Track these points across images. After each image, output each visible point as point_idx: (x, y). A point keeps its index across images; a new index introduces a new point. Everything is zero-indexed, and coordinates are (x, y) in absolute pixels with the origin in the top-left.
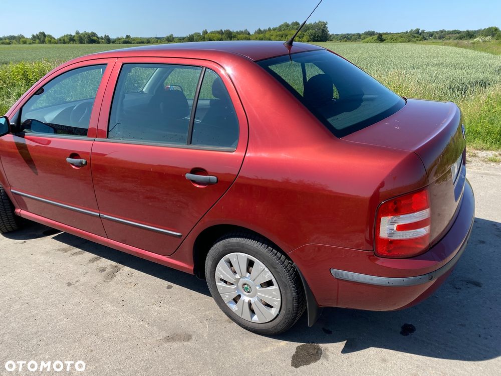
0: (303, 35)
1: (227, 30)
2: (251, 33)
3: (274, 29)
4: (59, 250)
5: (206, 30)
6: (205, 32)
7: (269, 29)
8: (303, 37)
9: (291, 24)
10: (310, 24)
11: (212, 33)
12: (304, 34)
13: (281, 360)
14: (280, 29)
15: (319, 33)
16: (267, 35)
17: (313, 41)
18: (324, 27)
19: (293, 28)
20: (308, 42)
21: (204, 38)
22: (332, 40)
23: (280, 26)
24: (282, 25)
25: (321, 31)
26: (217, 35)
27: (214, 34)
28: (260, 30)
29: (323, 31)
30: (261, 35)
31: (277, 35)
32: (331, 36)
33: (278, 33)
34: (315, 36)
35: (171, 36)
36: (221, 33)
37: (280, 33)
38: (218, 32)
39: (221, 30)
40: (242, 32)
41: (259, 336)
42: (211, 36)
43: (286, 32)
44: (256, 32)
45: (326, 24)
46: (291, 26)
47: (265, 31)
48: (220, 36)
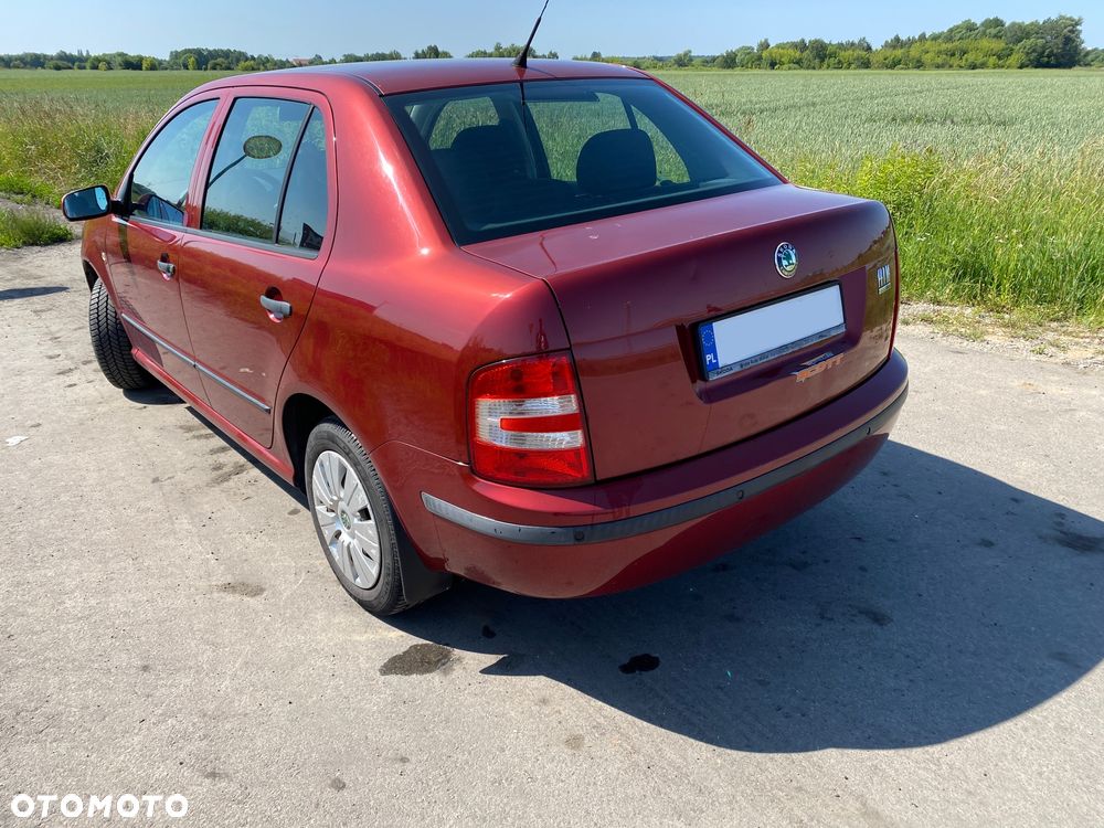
0: (1008, 52)
1: (816, 41)
2: (874, 49)
3: (935, 38)
4: (181, 427)
5: (766, 40)
6: (765, 46)
7: (922, 38)
8: (1009, 55)
9: (982, 25)
10: (1032, 24)
11: (778, 46)
12: (1012, 50)
13: (369, 658)
14: (950, 36)
15: (1056, 46)
16: (914, 52)
17: (1036, 67)
18: (1072, 31)
19: (984, 32)
20: (1021, 68)
21: (760, 58)
22: (1090, 65)
23: (951, 30)
24: (958, 27)
25: (1060, 41)
26: (791, 52)
27: (783, 48)
28: (897, 39)
29: (1068, 40)
30: (899, 53)
31: (940, 52)
32: (1088, 53)
33: (944, 46)
34: (1041, 55)
35: (686, 54)
36: (802, 46)
37: (949, 46)
38: (795, 46)
39: (803, 41)
40: (853, 44)
41: (367, 613)
42: (776, 54)
43: (964, 44)
44: (887, 45)
45: (1077, 24)
46: (981, 29)
47: (910, 42)
48: (798, 54)
